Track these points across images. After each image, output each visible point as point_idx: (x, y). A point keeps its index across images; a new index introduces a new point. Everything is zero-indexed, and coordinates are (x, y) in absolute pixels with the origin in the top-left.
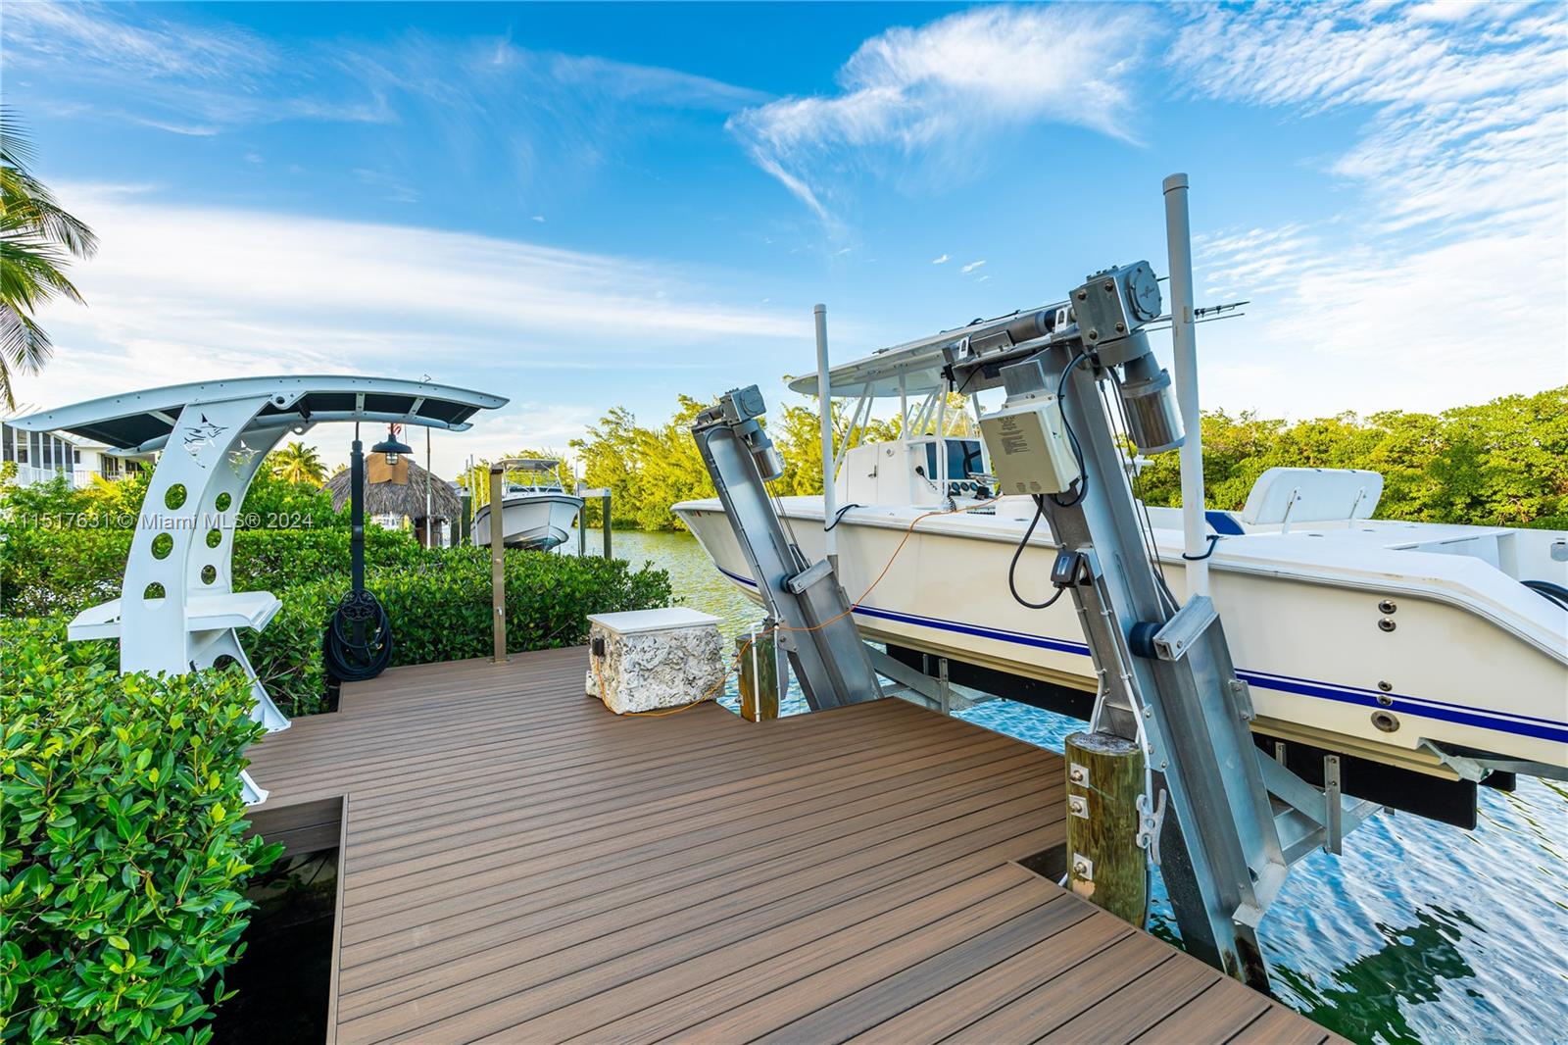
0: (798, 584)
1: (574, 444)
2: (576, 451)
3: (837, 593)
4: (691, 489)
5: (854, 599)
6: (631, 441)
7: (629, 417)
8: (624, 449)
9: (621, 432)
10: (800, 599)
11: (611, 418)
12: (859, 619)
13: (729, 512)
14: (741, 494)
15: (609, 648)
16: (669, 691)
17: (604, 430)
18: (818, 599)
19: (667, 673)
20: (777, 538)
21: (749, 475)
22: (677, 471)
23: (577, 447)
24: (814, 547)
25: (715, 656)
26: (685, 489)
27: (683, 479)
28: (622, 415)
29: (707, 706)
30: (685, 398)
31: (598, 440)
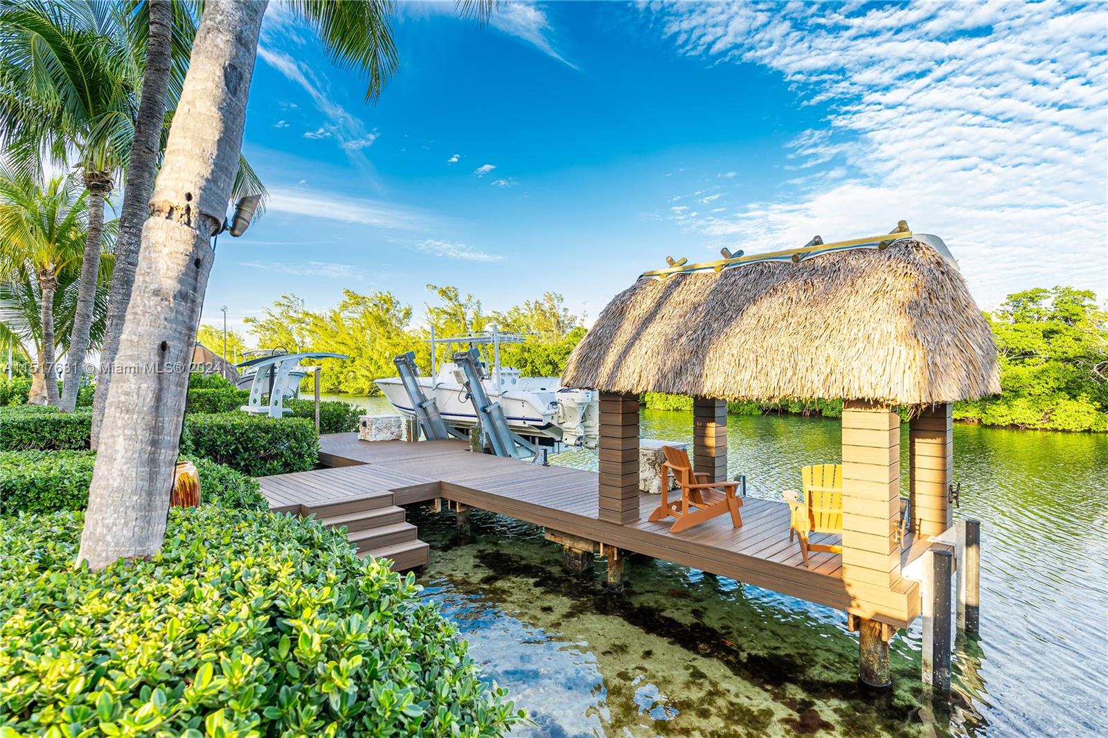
0: (424, 405)
1: (247, 321)
2: (250, 326)
3: (436, 408)
4: (353, 362)
5: (441, 411)
6: (300, 321)
7: (300, 302)
8: (295, 327)
9: (292, 313)
10: (425, 409)
11: (285, 301)
12: (442, 417)
13: (405, 384)
14: (408, 379)
15: (368, 424)
16: (385, 435)
17: (277, 311)
18: (430, 410)
19: (385, 430)
20: (419, 392)
21: (410, 374)
22: (343, 348)
23: (250, 323)
24: (429, 395)
25: (399, 427)
26: (348, 361)
27: (347, 353)
28: (293, 299)
29: (397, 440)
30: (348, 291)
31: (270, 318)
